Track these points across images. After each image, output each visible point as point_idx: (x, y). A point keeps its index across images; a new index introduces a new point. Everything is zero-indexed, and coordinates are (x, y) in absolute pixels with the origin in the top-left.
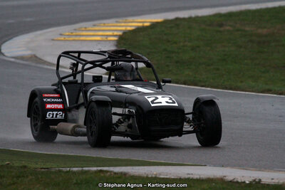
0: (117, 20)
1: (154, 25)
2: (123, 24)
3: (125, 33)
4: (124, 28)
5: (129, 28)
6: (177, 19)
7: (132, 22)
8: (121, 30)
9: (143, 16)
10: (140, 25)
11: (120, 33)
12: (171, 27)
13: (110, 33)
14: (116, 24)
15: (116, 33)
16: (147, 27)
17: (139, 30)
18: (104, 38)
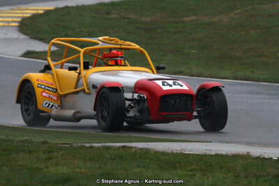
0: (11, 7)
1: (47, 13)
2: (18, 12)
3: (24, 19)
4: (21, 15)
5: (25, 15)
6: (66, 7)
7: (26, 10)
8: (19, 17)
9: (34, 4)
10: (35, 12)
11: (20, 20)
12: (64, 15)
13: (10, 19)
14: (12, 11)
15: (15, 19)
16: (42, 14)
17: (35, 17)
18: (7, 24)
